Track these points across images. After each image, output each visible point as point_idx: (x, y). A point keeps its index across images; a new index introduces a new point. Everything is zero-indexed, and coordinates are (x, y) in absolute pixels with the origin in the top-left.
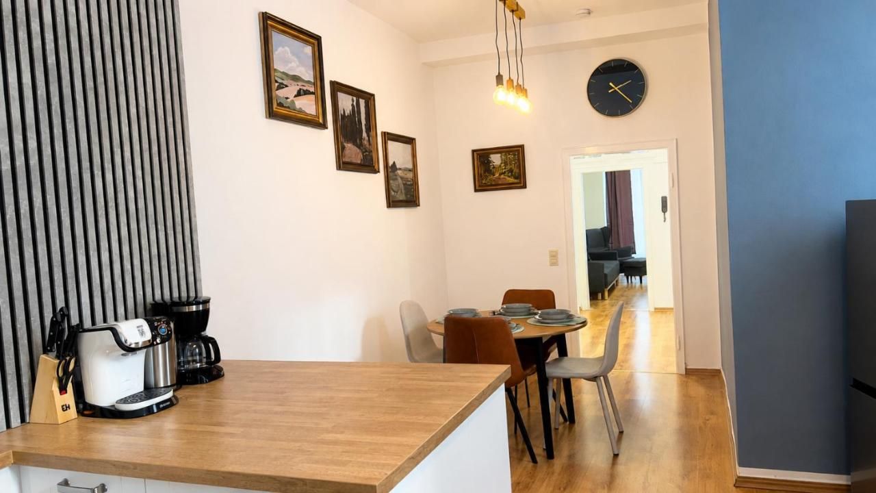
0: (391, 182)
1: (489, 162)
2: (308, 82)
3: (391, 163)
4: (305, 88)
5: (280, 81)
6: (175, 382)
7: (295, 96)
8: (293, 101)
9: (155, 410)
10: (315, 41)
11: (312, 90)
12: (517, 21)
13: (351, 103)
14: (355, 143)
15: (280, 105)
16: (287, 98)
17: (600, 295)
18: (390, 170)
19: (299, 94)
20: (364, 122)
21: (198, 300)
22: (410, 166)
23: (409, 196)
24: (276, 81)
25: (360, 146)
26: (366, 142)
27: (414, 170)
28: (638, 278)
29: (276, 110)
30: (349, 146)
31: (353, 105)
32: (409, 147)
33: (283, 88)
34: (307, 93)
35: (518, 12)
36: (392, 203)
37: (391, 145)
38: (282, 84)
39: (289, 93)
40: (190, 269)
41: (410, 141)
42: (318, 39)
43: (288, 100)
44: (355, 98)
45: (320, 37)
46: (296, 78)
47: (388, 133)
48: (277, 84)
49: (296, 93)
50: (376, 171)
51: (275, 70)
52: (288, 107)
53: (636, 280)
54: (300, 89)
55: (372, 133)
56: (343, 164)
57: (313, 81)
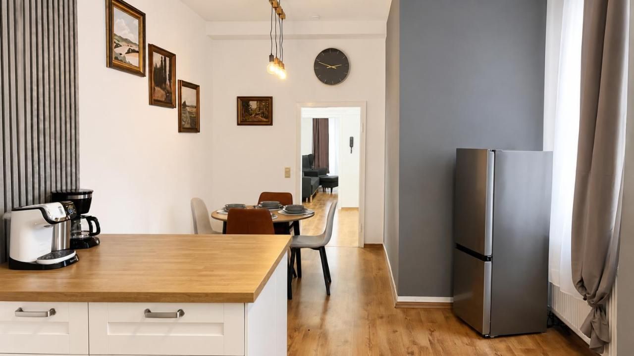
0: (183, 115)
1: (248, 105)
2: (135, 44)
3: (182, 102)
4: (132, 48)
5: (117, 42)
6: (69, 247)
7: (126, 53)
8: (124, 57)
9: (65, 265)
10: (140, 16)
11: (137, 49)
12: (281, 20)
13: (161, 59)
14: (161, 88)
15: (116, 58)
16: (121, 54)
17: (307, 199)
18: (182, 106)
19: (128, 52)
20: (168, 73)
21: (77, 191)
22: (195, 104)
23: (193, 125)
24: (115, 43)
25: (164, 89)
26: (168, 87)
27: (197, 107)
28: (330, 189)
29: (113, 62)
30: (157, 89)
31: (162, 61)
32: (194, 91)
33: (118, 47)
34: (134, 51)
35: (282, 15)
36: (182, 129)
37: (184, 89)
38: (119, 44)
39: (122, 50)
40: (74, 170)
41: (196, 87)
42: (143, 15)
43: (122, 56)
44: (163, 57)
45: (145, 14)
46: (127, 41)
47: (183, 81)
48: (115, 44)
49: (126, 51)
50: (173, 107)
51: (115, 34)
52: (121, 61)
53: (328, 190)
54: (130, 49)
55: (172, 81)
56: (153, 102)
57: (138, 44)
